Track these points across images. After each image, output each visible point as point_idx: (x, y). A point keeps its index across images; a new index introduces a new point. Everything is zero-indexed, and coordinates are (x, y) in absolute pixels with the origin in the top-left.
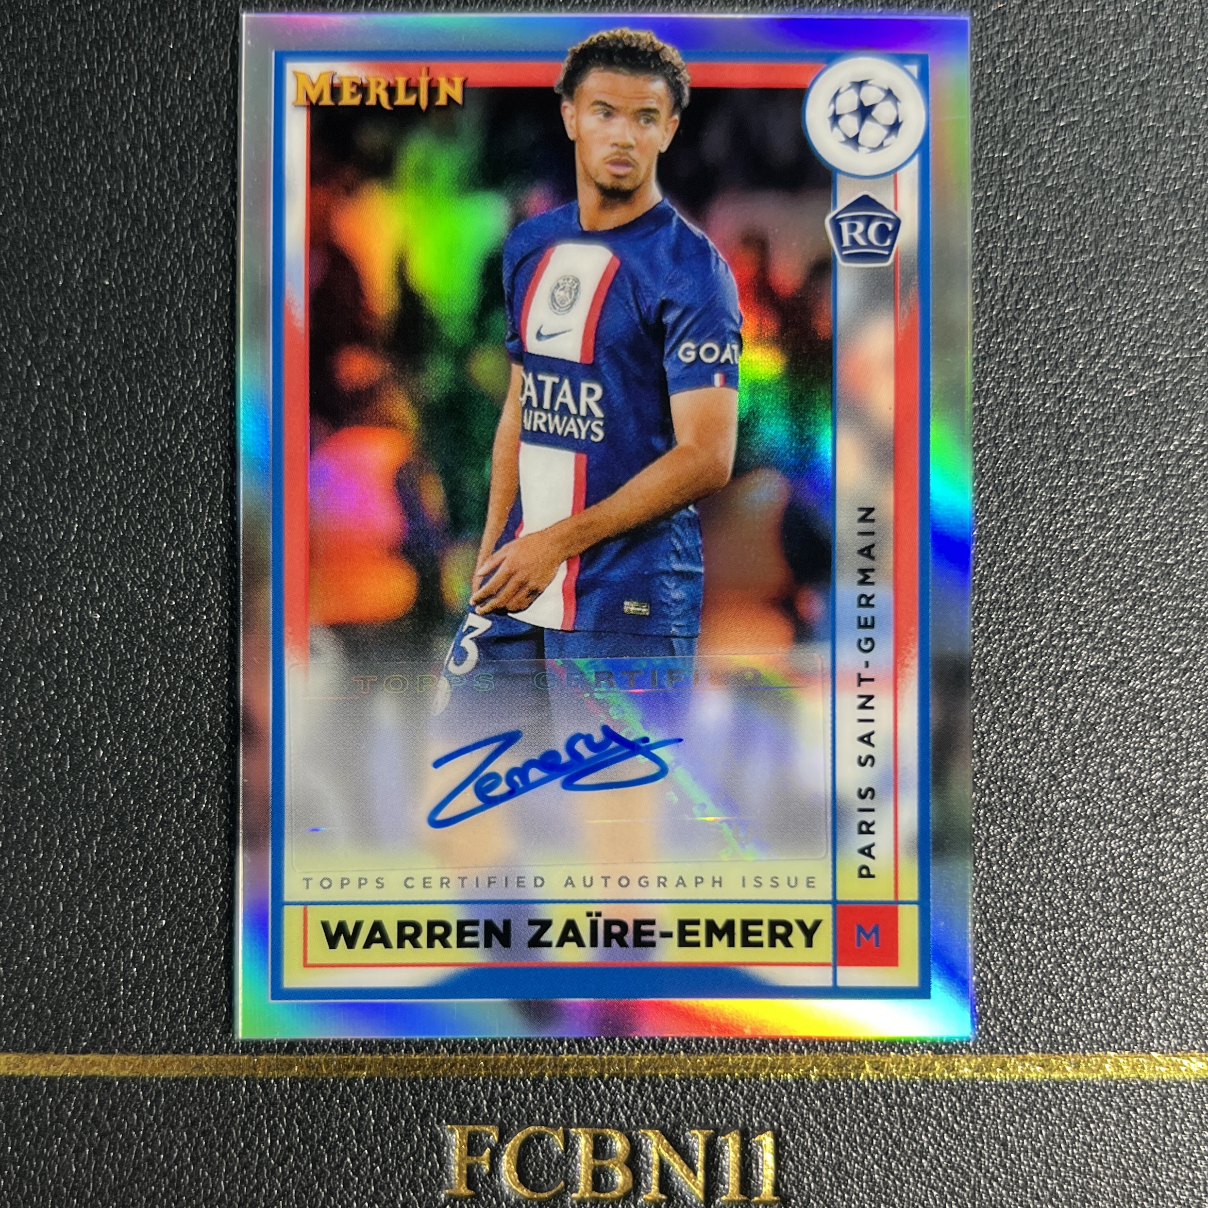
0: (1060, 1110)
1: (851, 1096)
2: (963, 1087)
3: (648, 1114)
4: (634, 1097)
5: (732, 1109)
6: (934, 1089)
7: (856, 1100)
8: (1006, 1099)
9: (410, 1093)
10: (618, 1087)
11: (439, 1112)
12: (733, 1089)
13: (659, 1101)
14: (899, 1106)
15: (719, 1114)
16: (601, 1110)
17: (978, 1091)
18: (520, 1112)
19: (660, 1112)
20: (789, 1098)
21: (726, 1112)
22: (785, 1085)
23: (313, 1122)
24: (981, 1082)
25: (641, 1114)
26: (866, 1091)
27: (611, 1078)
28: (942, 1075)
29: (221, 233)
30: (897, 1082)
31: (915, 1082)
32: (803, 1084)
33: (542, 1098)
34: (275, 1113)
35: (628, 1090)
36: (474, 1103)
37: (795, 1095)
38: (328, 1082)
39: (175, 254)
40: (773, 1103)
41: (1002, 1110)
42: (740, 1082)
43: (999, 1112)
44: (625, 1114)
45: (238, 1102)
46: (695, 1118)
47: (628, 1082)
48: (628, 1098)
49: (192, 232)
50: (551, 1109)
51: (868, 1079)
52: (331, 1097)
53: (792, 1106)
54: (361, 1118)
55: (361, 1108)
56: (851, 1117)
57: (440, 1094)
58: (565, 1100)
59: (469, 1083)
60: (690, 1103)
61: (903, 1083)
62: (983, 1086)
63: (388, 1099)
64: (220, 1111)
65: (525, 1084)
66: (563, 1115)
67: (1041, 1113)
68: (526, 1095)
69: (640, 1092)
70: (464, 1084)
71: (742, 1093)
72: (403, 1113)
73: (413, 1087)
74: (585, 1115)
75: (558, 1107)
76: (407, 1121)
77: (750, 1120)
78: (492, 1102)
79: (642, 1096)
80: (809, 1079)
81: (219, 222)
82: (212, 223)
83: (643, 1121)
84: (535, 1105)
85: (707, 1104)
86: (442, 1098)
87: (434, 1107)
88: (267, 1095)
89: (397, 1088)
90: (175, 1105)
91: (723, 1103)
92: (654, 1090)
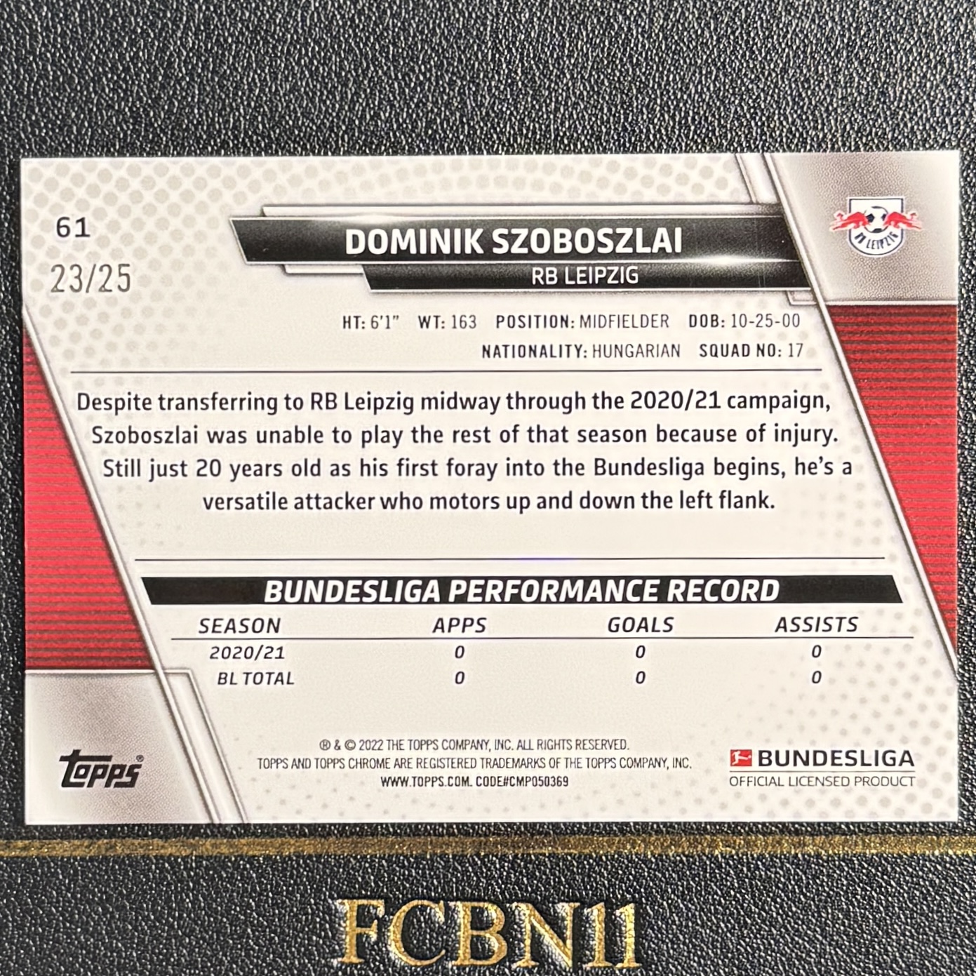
0: (899, 884)
1: (705, 871)
2: (809, 862)
3: (521, 889)
4: (508, 873)
5: (597, 883)
6: (782, 863)
7: (710, 874)
8: (848, 873)
9: (305, 870)
10: (494, 864)
11: (331, 889)
12: (598, 865)
13: (531, 876)
14: (750, 879)
15: (586, 889)
16: (477, 885)
17: (823, 866)
18: (405, 888)
19: (531, 886)
20: (649, 873)
21: (592, 886)
22: (646, 861)
23: (217, 897)
24: (825, 858)
25: (514, 889)
26: (720, 867)
27: (486, 856)
28: (789, 853)
29: (121, 87)
30: (747, 859)
31: (764, 858)
32: (662, 860)
33: (424, 875)
34: (183, 889)
35: (503, 867)
36: (363, 878)
37: (655, 870)
38: (230, 861)
39: (80, 107)
40: (635, 877)
41: (845, 882)
42: (604, 858)
43: (843, 885)
44: (499, 888)
45: (148, 880)
46: (564, 892)
47: (503, 858)
48: (501, 873)
49: (94, 88)
50: (432, 883)
51: (722, 854)
52: (232, 874)
53: (653, 881)
54: (260, 894)
55: (260, 883)
56: (706, 890)
57: (332, 870)
58: (445, 876)
59: (358, 861)
60: (559, 878)
61: (753, 859)
62: (827, 861)
63: (285, 876)
64: (132, 888)
65: (409, 862)
66: (443, 889)
67: (881, 887)
68: (409, 871)
69: (513, 868)
70: (354, 862)
71: (606, 869)
72: (299, 889)
73: (307, 865)
74: (464, 889)
75: (439, 882)
76: (302, 896)
77: (614, 893)
78: (379, 877)
79: (516, 871)
80: (667, 856)
81: (119, 76)
82: (112, 78)
83: (516, 894)
84: (418, 881)
85: (575, 879)
86: (334, 875)
87: (326, 883)
88: (175, 873)
89: (292, 867)
90: (90, 882)
91: (589, 876)
92: (525, 867)
